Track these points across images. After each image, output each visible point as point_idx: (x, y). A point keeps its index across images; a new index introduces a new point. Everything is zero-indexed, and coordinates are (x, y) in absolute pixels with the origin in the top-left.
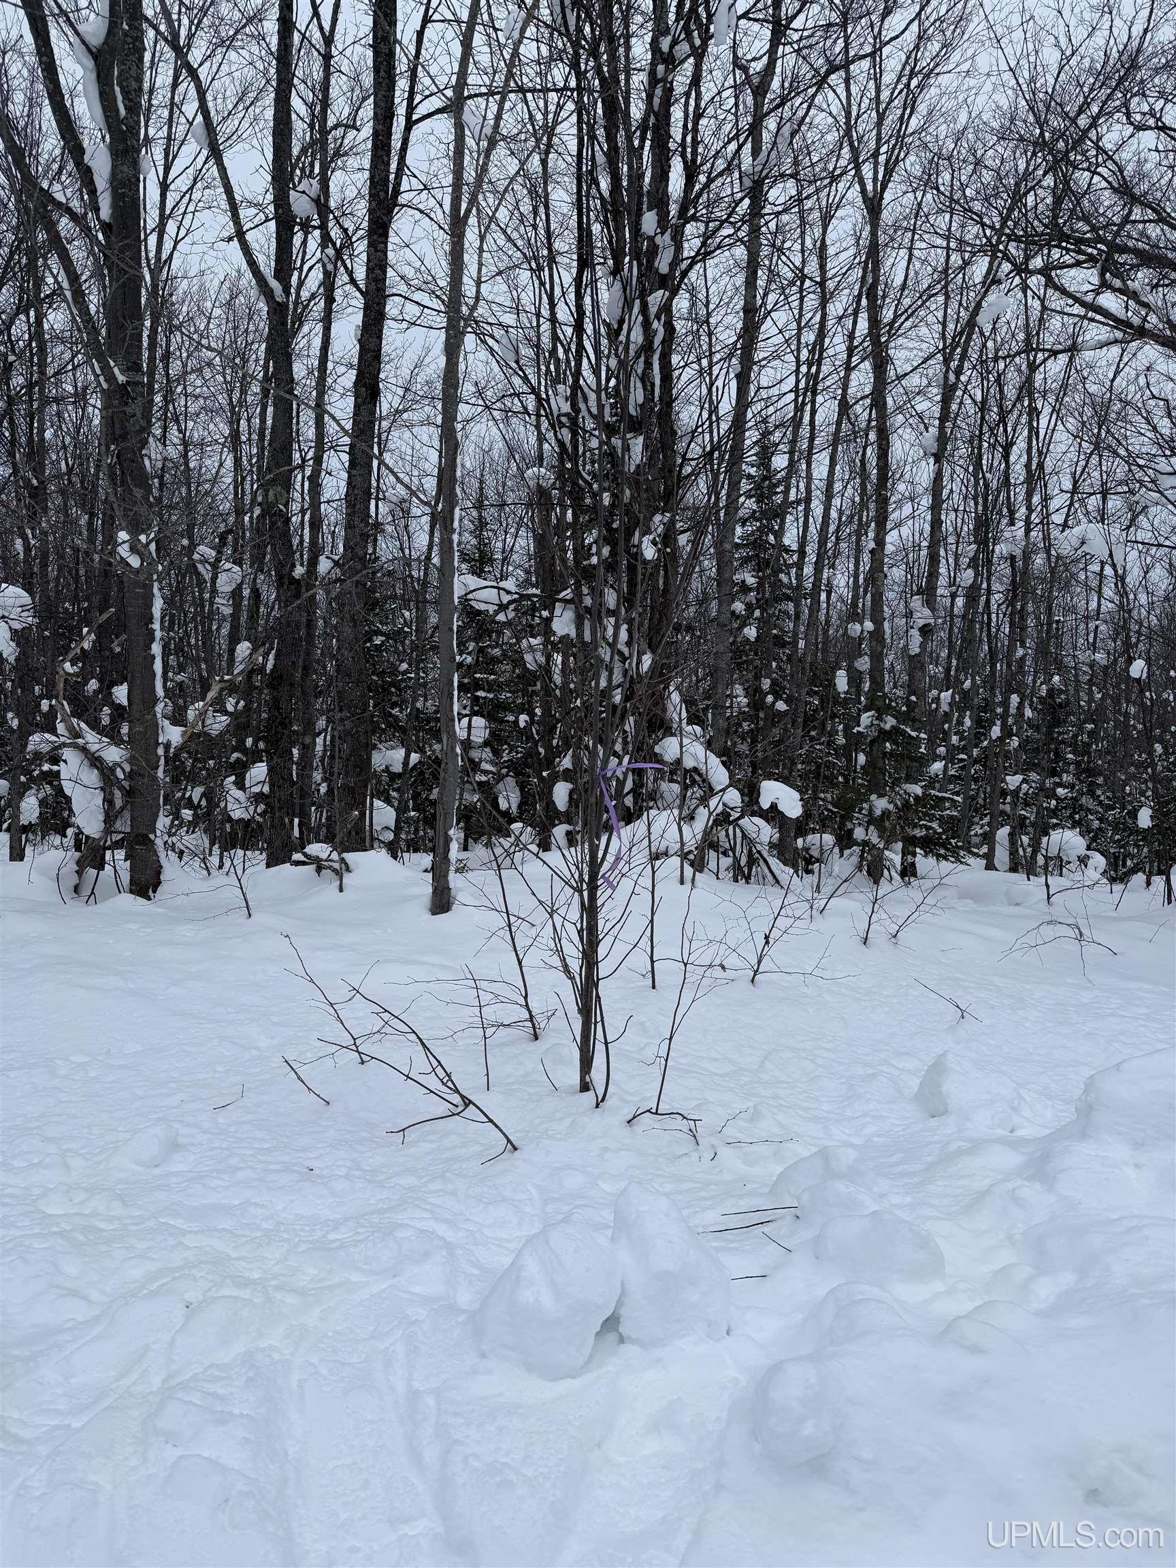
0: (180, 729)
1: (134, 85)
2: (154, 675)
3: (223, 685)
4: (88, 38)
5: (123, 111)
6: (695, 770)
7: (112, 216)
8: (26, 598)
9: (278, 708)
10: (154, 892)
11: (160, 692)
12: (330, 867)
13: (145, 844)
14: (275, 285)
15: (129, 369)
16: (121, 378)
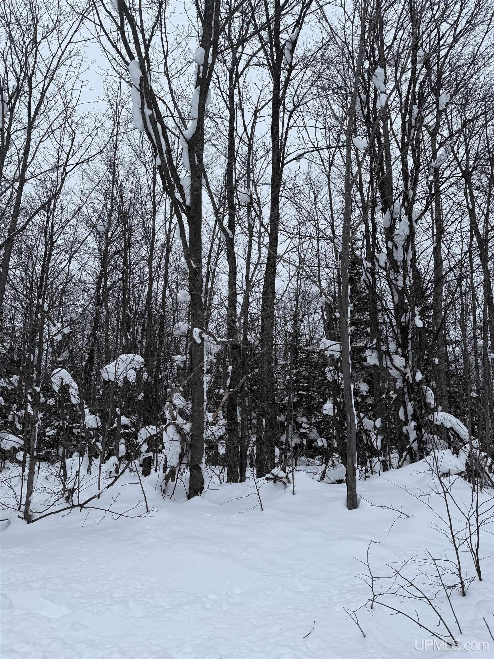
0: (212, 414)
1: (201, 152)
2: (203, 390)
3: (230, 393)
4: (186, 136)
5: (197, 162)
6: (451, 428)
7: (191, 203)
8: (142, 360)
9: (232, 402)
10: (201, 493)
11: (205, 398)
12: (282, 481)
13: (197, 469)
14: (229, 231)
15: (197, 262)
16: (194, 266)
